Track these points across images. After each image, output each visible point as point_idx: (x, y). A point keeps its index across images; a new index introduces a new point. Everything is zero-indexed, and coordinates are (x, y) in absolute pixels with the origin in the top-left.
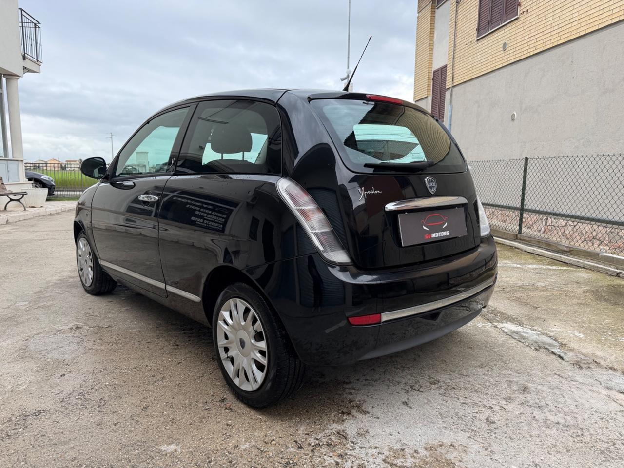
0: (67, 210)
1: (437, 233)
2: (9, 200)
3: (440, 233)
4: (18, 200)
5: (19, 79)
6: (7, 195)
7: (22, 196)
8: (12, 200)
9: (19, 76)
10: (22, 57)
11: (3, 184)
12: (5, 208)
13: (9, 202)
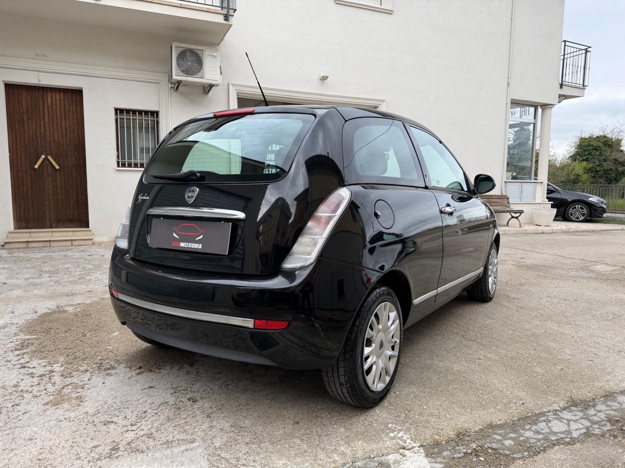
0: (570, 231)
1: (187, 243)
2: (511, 217)
3: (190, 244)
4: (517, 218)
5: (552, 107)
6: (510, 212)
7: (519, 214)
8: (513, 217)
9: (554, 105)
10: (559, 86)
11: (508, 203)
12: (508, 223)
13: (511, 219)
